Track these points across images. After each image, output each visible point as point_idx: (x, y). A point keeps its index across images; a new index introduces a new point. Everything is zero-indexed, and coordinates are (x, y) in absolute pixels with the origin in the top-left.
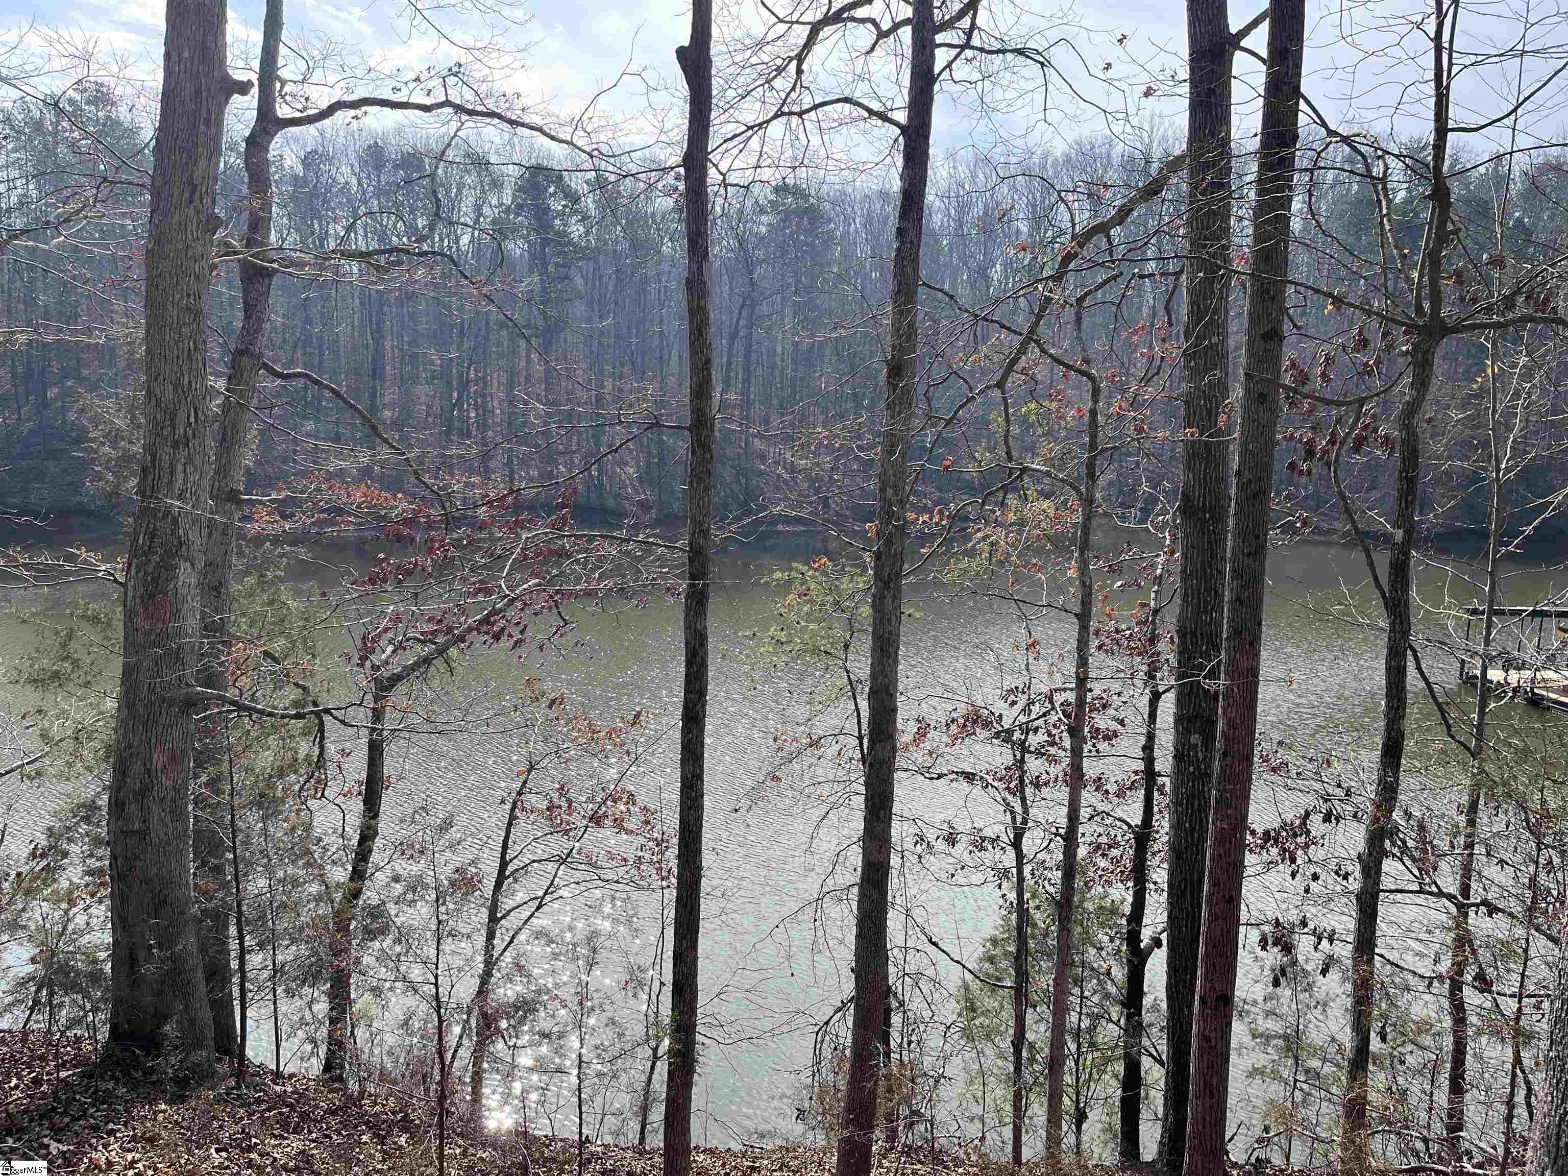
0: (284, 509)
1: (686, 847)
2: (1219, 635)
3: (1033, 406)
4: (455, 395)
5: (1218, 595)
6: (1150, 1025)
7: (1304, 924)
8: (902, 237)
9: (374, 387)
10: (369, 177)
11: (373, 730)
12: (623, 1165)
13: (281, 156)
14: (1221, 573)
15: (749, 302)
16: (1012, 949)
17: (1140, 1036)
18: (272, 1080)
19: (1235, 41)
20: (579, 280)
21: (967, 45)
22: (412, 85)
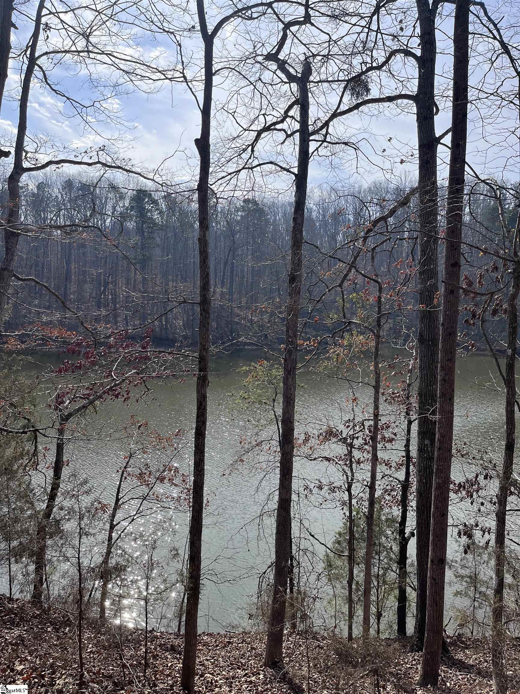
0: (22, 339)
1: (196, 492)
2: (436, 396)
3: (355, 295)
4: (102, 288)
5: (436, 378)
6: (410, 573)
7: (477, 525)
8: (295, 221)
9: (66, 285)
10: (66, 194)
11: (59, 438)
12: (169, 642)
13: (27, 184)
14: (436, 368)
15: (233, 250)
16: (348, 538)
17: (406, 578)
18: (8, 602)
19: (438, 141)
20: (158, 239)
21: (324, 141)
22: (83, 154)
